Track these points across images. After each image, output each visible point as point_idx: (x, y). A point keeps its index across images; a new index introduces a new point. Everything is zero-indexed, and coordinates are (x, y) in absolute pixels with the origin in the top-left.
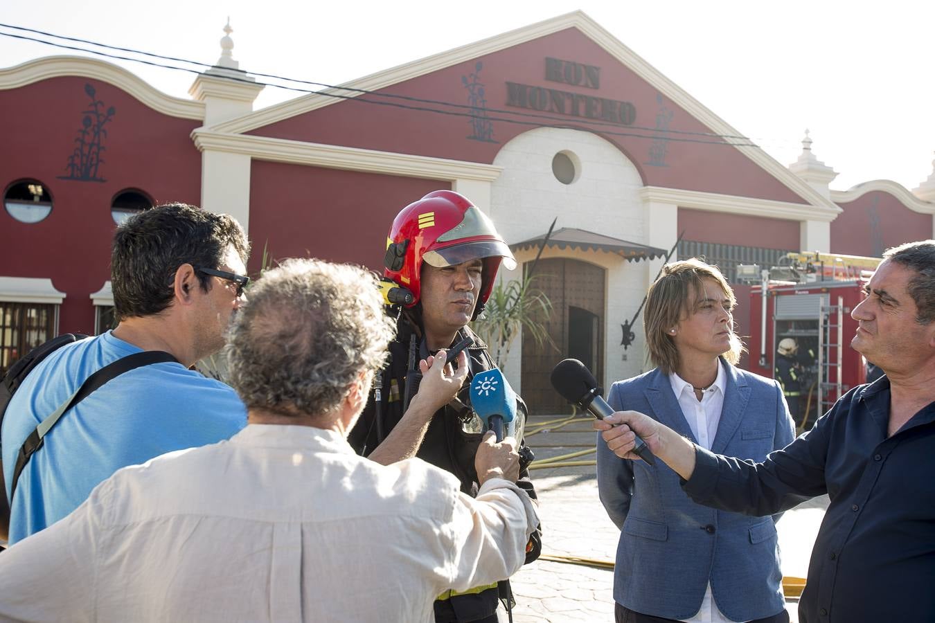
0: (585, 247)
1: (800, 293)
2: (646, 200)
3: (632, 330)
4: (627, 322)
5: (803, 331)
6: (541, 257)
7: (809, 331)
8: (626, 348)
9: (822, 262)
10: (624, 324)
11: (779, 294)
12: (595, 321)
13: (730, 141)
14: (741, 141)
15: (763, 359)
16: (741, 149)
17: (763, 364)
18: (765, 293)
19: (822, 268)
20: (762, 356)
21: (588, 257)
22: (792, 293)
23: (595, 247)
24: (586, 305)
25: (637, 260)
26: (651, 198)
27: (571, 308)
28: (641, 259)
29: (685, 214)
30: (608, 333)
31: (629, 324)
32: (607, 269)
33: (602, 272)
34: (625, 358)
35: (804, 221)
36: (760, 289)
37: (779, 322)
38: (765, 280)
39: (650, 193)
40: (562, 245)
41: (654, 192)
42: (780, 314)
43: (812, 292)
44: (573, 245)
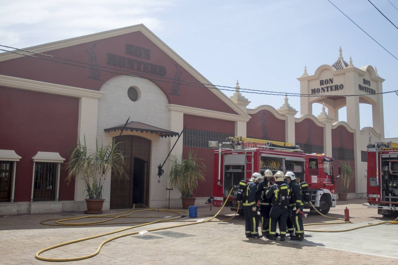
0: (142, 131)
1: (234, 154)
2: (170, 110)
3: (162, 169)
4: (160, 165)
5: (235, 170)
6: (122, 135)
7: (238, 170)
8: (160, 177)
9: (243, 141)
10: (159, 166)
11: (226, 154)
12: (146, 164)
13: (207, 86)
14: (211, 87)
15: (219, 182)
16: (212, 90)
17: (219, 184)
18: (220, 153)
19: (243, 143)
20: (219, 181)
21: (144, 135)
22: (231, 153)
23: (147, 131)
24: (142, 157)
25: (166, 137)
26: (172, 109)
27: (135, 158)
28: (167, 136)
29: (187, 117)
30: (152, 170)
31: (161, 166)
32: (152, 141)
33: (149, 142)
34: (159, 182)
35: (237, 122)
36: (218, 151)
37: (225, 166)
38: (220, 148)
39: (171, 107)
40: (132, 129)
41: (174, 107)
42: (226, 163)
43: (239, 153)
44: (137, 130)
